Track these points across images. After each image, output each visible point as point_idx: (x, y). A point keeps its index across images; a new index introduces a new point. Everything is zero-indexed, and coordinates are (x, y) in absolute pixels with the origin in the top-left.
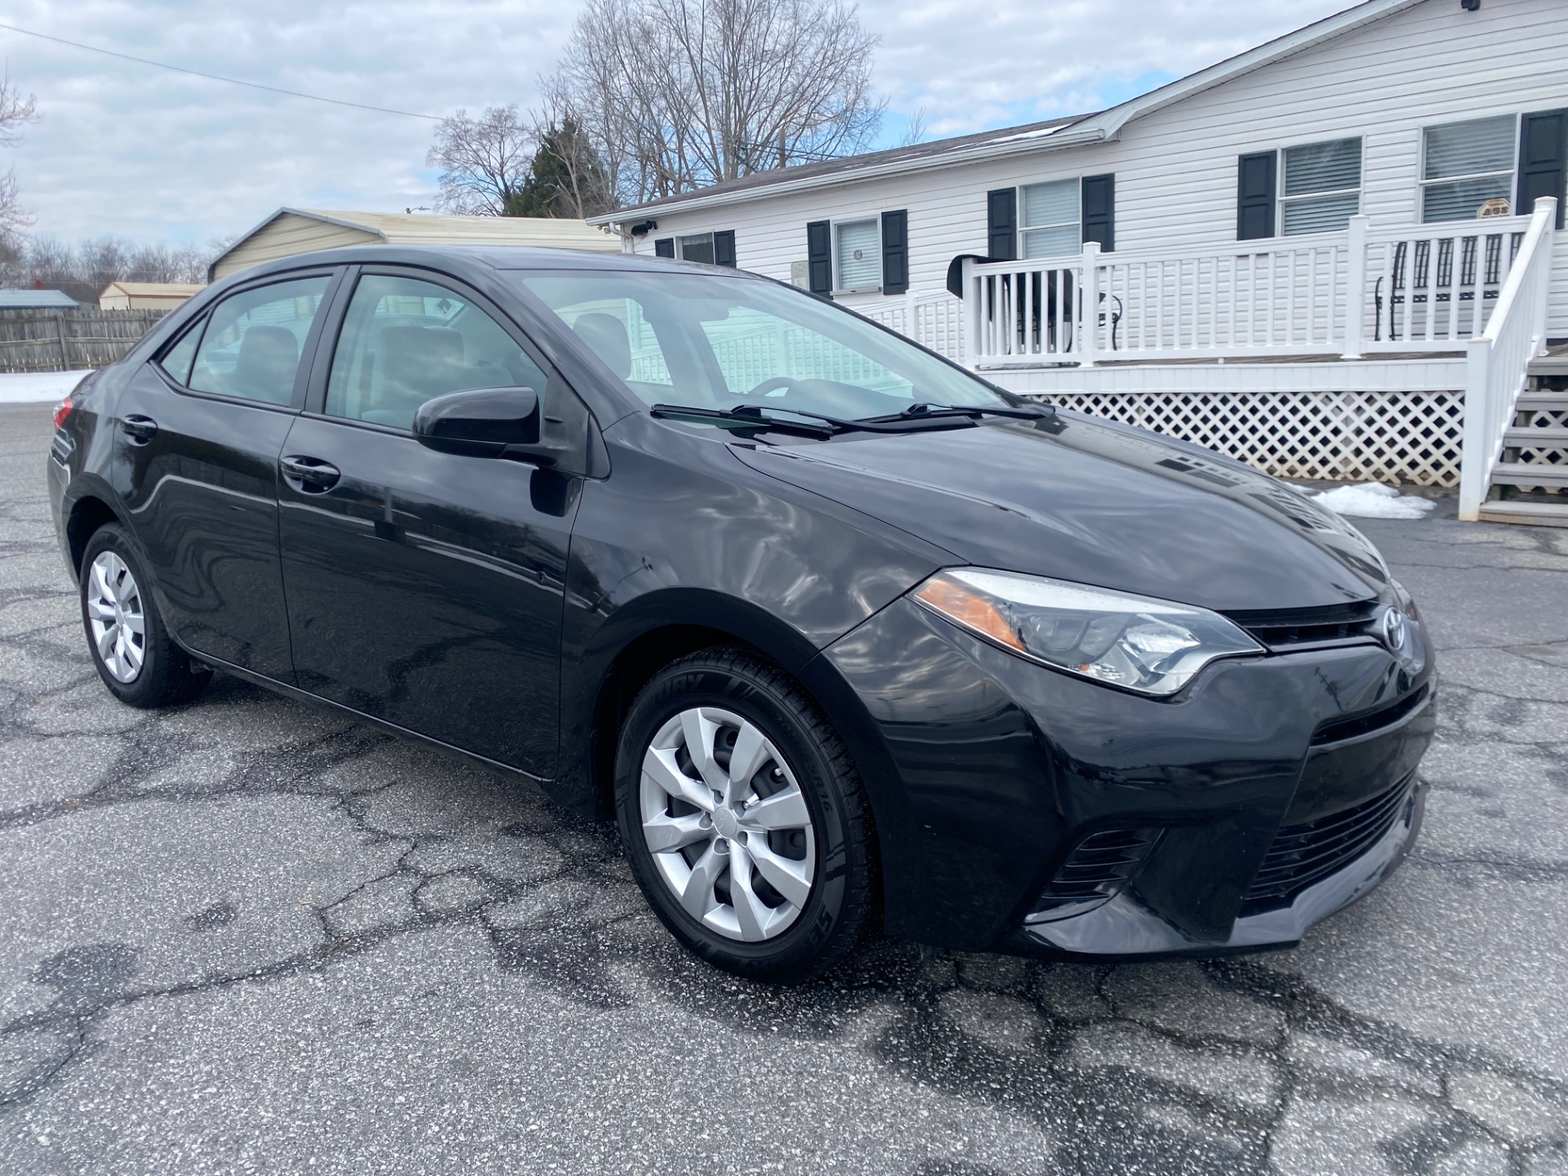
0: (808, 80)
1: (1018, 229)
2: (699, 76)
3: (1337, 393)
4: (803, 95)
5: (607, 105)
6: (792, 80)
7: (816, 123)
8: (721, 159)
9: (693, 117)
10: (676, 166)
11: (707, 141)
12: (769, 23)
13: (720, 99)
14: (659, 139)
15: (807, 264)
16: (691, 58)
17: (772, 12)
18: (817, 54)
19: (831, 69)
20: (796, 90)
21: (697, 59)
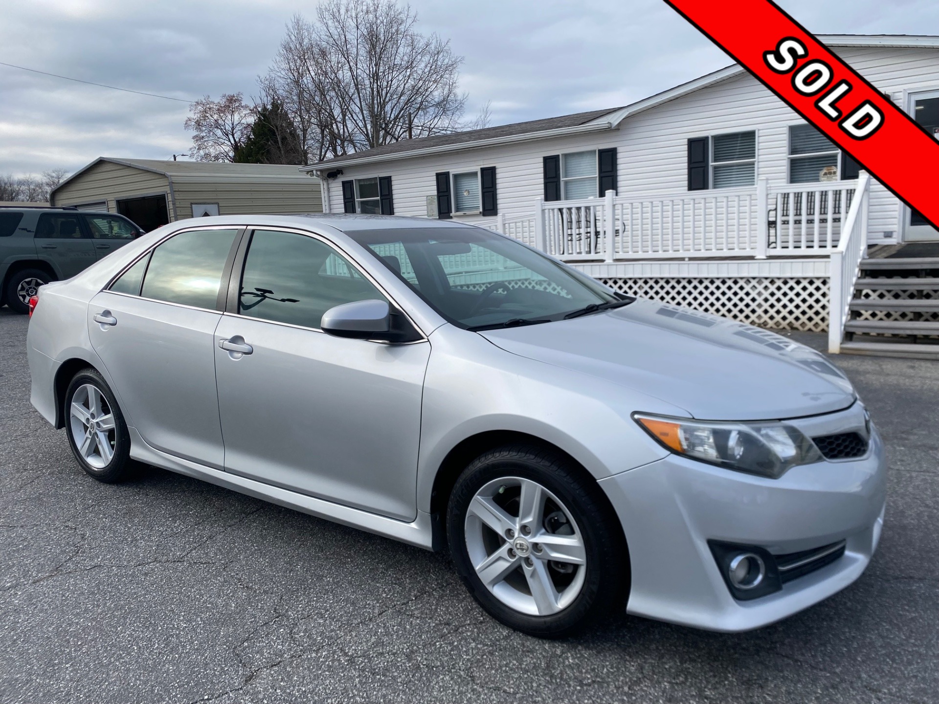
0: (421, 82)
1: (562, 179)
2: (355, 77)
3: (754, 278)
4: (418, 90)
5: (300, 95)
6: (411, 82)
7: (426, 107)
8: (369, 127)
9: (352, 102)
10: (341, 131)
11: (361, 118)
12: (398, 48)
13: (368, 93)
14: (331, 115)
15: (436, 197)
16: (350, 68)
17: (399, 42)
18: (426, 66)
19: (435, 76)
20: (414, 87)
21: (354, 68)
